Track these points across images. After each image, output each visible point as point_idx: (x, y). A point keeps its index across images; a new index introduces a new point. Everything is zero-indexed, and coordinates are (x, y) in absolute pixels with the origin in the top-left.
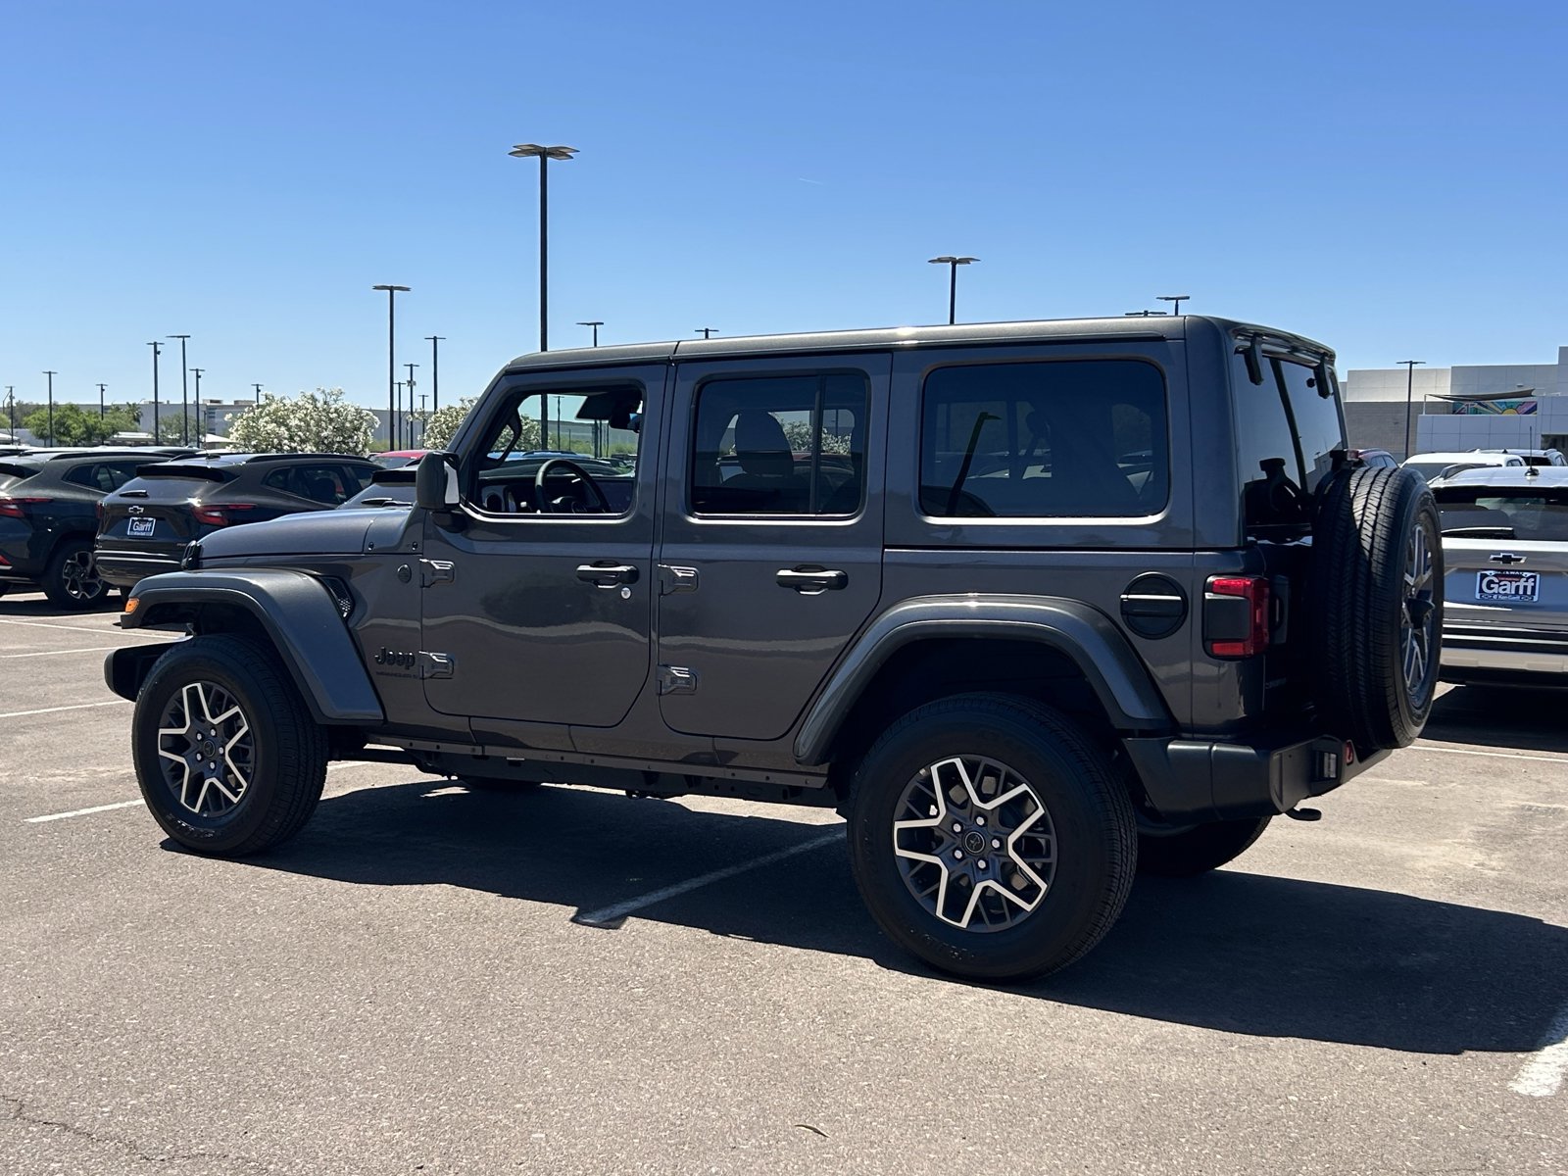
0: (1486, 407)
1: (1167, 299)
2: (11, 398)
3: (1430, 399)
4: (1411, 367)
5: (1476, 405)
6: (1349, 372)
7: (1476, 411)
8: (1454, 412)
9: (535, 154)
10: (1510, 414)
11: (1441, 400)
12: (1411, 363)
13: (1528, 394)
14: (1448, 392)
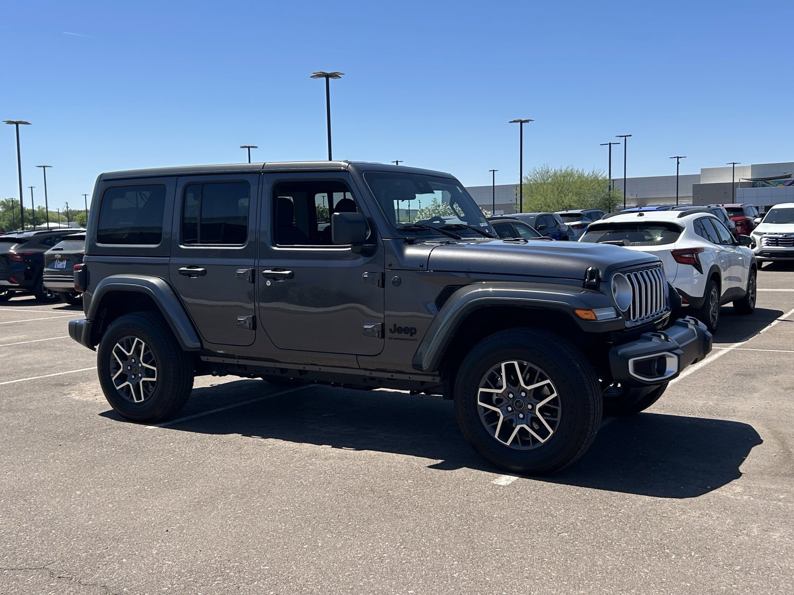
0: (768, 183)
1: (621, 136)
2: (67, 207)
3: (742, 181)
4: (734, 165)
5: (764, 183)
6: (701, 169)
7: (764, 186)
8: (753, 187)
9: (323, 76)
10: (780, 187)
11: (747, 181)
12: (734, 164)
13: (789, 176)
14: (750, 177)
